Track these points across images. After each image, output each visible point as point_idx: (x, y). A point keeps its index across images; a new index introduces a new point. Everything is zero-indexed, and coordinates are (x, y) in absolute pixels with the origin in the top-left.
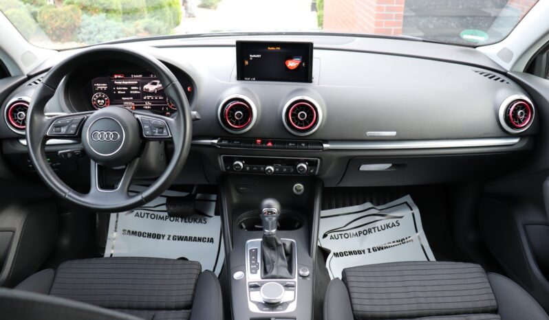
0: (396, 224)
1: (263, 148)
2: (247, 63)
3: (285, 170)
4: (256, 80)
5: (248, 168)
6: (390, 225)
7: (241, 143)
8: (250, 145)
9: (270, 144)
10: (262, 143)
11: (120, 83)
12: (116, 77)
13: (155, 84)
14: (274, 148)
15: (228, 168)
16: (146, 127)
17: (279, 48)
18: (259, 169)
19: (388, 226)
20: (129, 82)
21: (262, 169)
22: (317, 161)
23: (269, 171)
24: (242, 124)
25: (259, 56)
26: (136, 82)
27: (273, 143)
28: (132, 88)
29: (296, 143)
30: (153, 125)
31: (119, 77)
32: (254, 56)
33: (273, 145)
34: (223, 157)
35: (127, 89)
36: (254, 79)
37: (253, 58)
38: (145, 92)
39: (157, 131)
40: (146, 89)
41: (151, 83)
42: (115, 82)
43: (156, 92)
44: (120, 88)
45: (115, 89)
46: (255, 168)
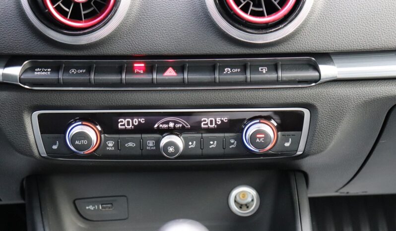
1: (151, 84)
3: (213, 145)
5: (110, 144)
7: (89, 72)
8: (114, 78)
9: (170, 73)
10: (149, 69)
14: (182, 83)
15: (55, 147)
18: (142, 145)
21: (151, 144)
22: (301, 116)
23: (171, 149)
24: (89, 16)
29: (244, 68)
33: (180, 77)
34: (40, 116)
46: (131, 144)
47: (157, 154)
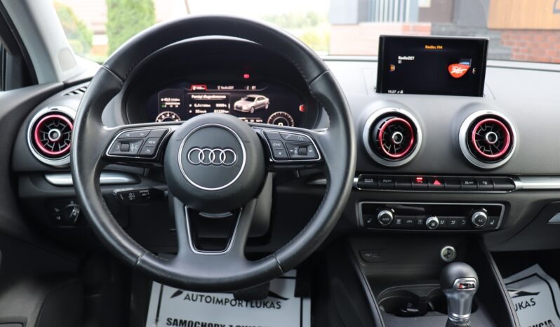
0: (531, 303)
1: (428, 188)
2: (393, 68)
3: (453, 222)
4: (405, 93)
5: (399, 221)
6: (524, 305)
7: (394, 182)
8: (409, 185)
9: (437, 183)
10: (425, 181)
11: (200, 97)
12: (194, 88)
13: (252, 100)
14: (444, 189)
15: (369, 222)
16: (275, 144)
17: (441, 47)
18: (415, 221)
19: (521, 306)
20: (214, 97)
21: (420, 221)
22: (500, 207)
23: (433, 225)
25: (411, 58)
26: (225, 97)
27: (442, 181)
28: (218, 105)
29: (475, 183)
30: (288, 141)
31: (200, 88)
32: (405, 58)
33: (443, 185)
34: (363, 205)
35: (209, 106)
36: (402, 92)
37: (402, 60)
38: (236, 111)
39: (296, 152)
40: (237, 108)
41: (245, 98)
42: (193, 96)
43: (252, 112)
44: (199, 105)
45: (190, 105)
46: (409, 221)
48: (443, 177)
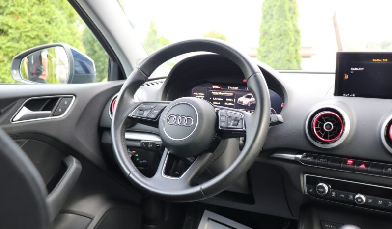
1: (353, 170)
2: (346, 77)
3: (380, 202)
4: (356, 96)
5: (334, 193)
7: (328, 161)
8: (338, 164)
9: (363, 166)
10: (353, 164)
11: (217, 93)
12: (214, 87)
13: (249, 97)
14: (367, 171)
15: (311, 191)
16: (222, 119)
17: (386, 60)
18: (347, 197)
20: (225, 94)
21: (351, 197)
23: (359, 200)
25: (361, 69)
26: (232, 94)
27: (367, 165)
28: (227, 100)
30: (229, 117)
31: (217, 87)
32: (356, 69)
33: (367, 168)
34: (307, 177)
35: (222, 100)
36: (354, 95)
37: (354, 71)
38: (239, 104)
39: (232, 124)
40: (239, 102)
41: (245, 96)
42: (212, 93)
43: (249, 106)
44: (216, 99)
45: (211, 99)
46: (342, 195)
47: (353, 202)
48: (369, 161)
